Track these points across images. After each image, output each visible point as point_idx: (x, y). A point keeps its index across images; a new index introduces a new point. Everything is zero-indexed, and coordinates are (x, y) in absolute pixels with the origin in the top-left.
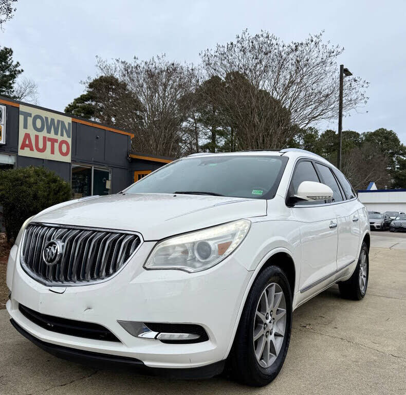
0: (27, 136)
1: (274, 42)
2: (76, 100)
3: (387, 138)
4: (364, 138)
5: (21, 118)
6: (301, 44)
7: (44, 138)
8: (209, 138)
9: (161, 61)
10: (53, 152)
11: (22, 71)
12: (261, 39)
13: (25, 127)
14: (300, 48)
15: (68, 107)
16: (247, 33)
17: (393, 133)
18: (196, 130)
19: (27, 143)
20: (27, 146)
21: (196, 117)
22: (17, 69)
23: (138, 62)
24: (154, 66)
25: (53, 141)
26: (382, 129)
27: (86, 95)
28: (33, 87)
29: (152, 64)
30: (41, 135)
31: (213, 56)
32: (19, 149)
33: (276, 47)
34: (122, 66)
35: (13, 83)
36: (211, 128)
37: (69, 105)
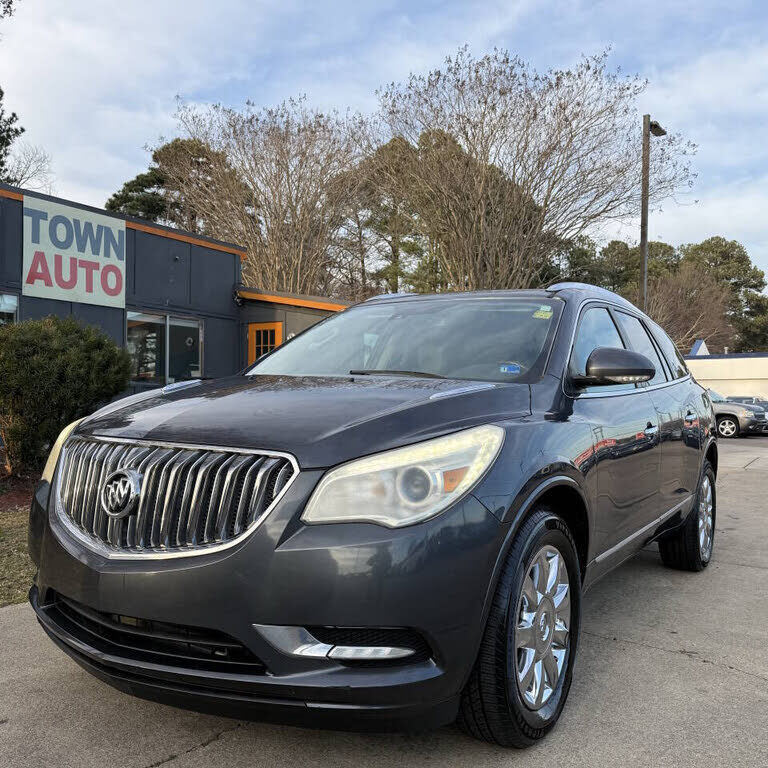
0: (40, 257)
1: (518, 71)
2: (127, 185)
3: (726, 256)
4: (682, 256)
5: (28, 221)
6: (568, 74)
7: (73, 260)
8: (387, 257)
9: (297, 109)
10: (89, 289)
11: (23, 130)
12: (494, 65)
13: (36, 239)
14: (565, 82)
15: (113, 198)
16: (466, 54)
17: (739, 247)
18: (360, 241)
19: (40, 270)
20: (40, 277)
21: (361, 218)
22: (13, 126)
23: (255, 110)
24: (285, 119)
25: (90, 267)
26: (717, 237)
27: (146, 176)
28: (43, 160)
29: (282, 116)
30: (67, 255)
31: (403, 96)
32: (24, 284)
33: (522, 80)
34: (224, 120)
35: (6, 154)
36: (390, 238)
37: (115, 195)
